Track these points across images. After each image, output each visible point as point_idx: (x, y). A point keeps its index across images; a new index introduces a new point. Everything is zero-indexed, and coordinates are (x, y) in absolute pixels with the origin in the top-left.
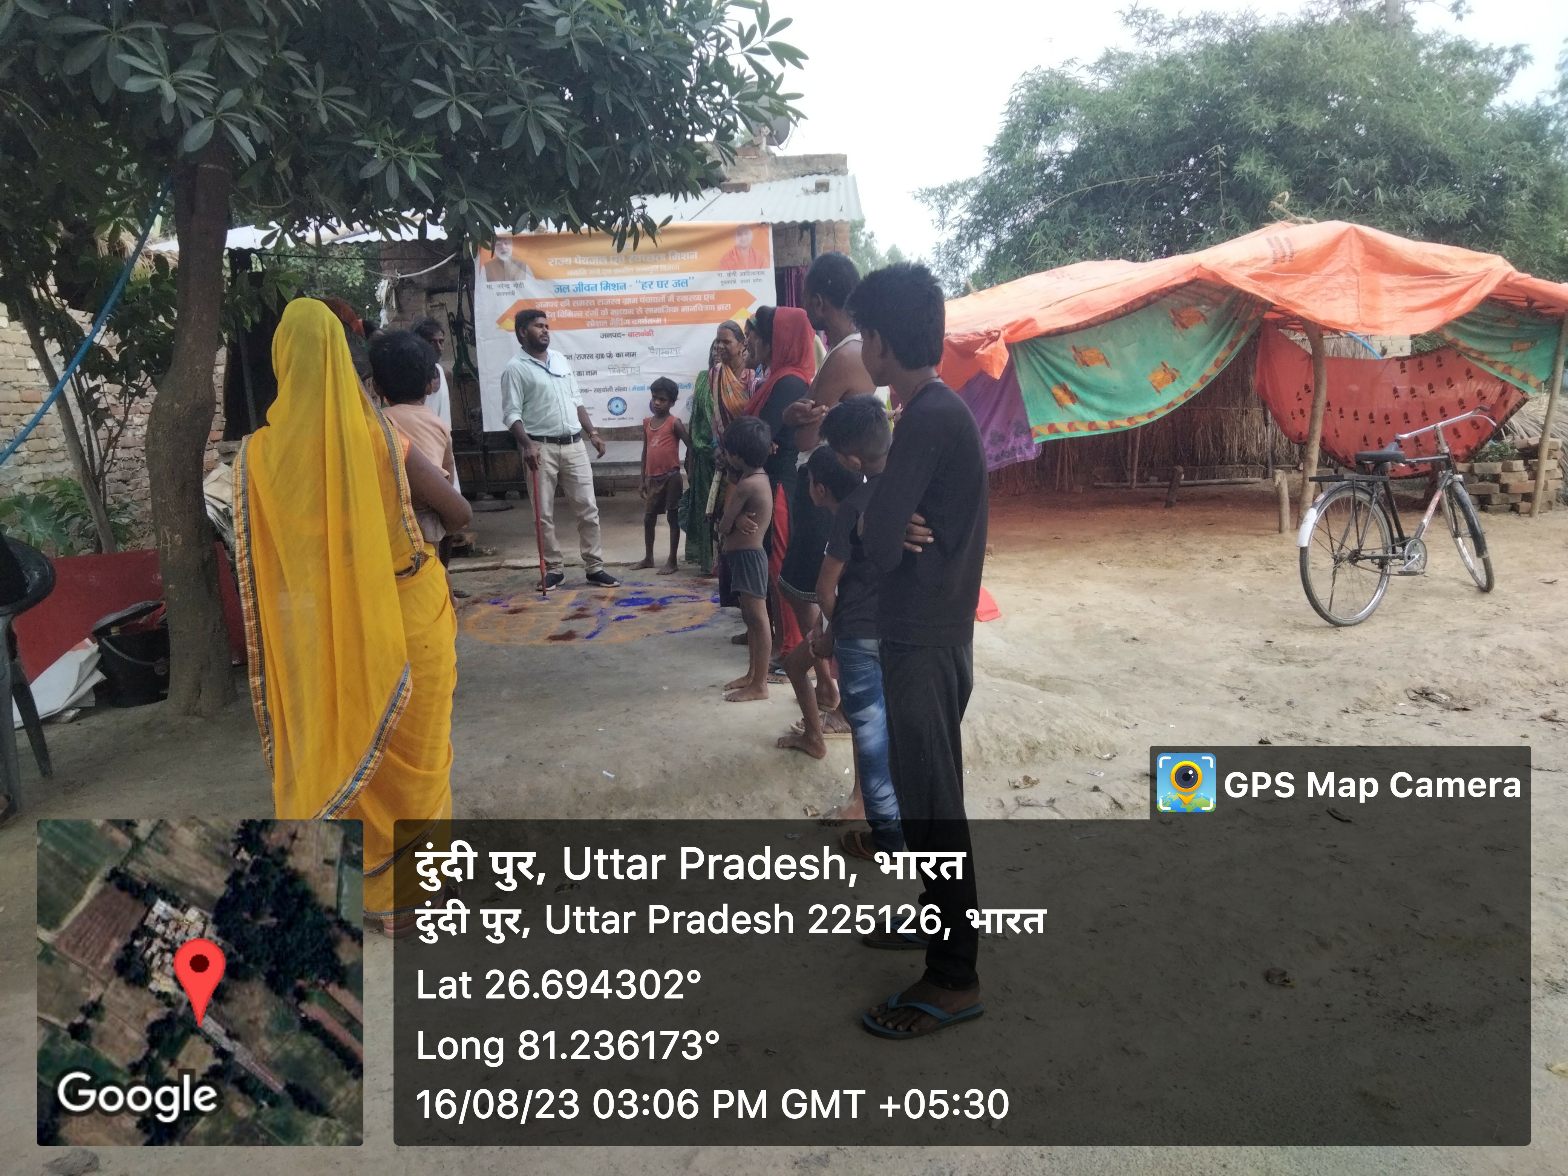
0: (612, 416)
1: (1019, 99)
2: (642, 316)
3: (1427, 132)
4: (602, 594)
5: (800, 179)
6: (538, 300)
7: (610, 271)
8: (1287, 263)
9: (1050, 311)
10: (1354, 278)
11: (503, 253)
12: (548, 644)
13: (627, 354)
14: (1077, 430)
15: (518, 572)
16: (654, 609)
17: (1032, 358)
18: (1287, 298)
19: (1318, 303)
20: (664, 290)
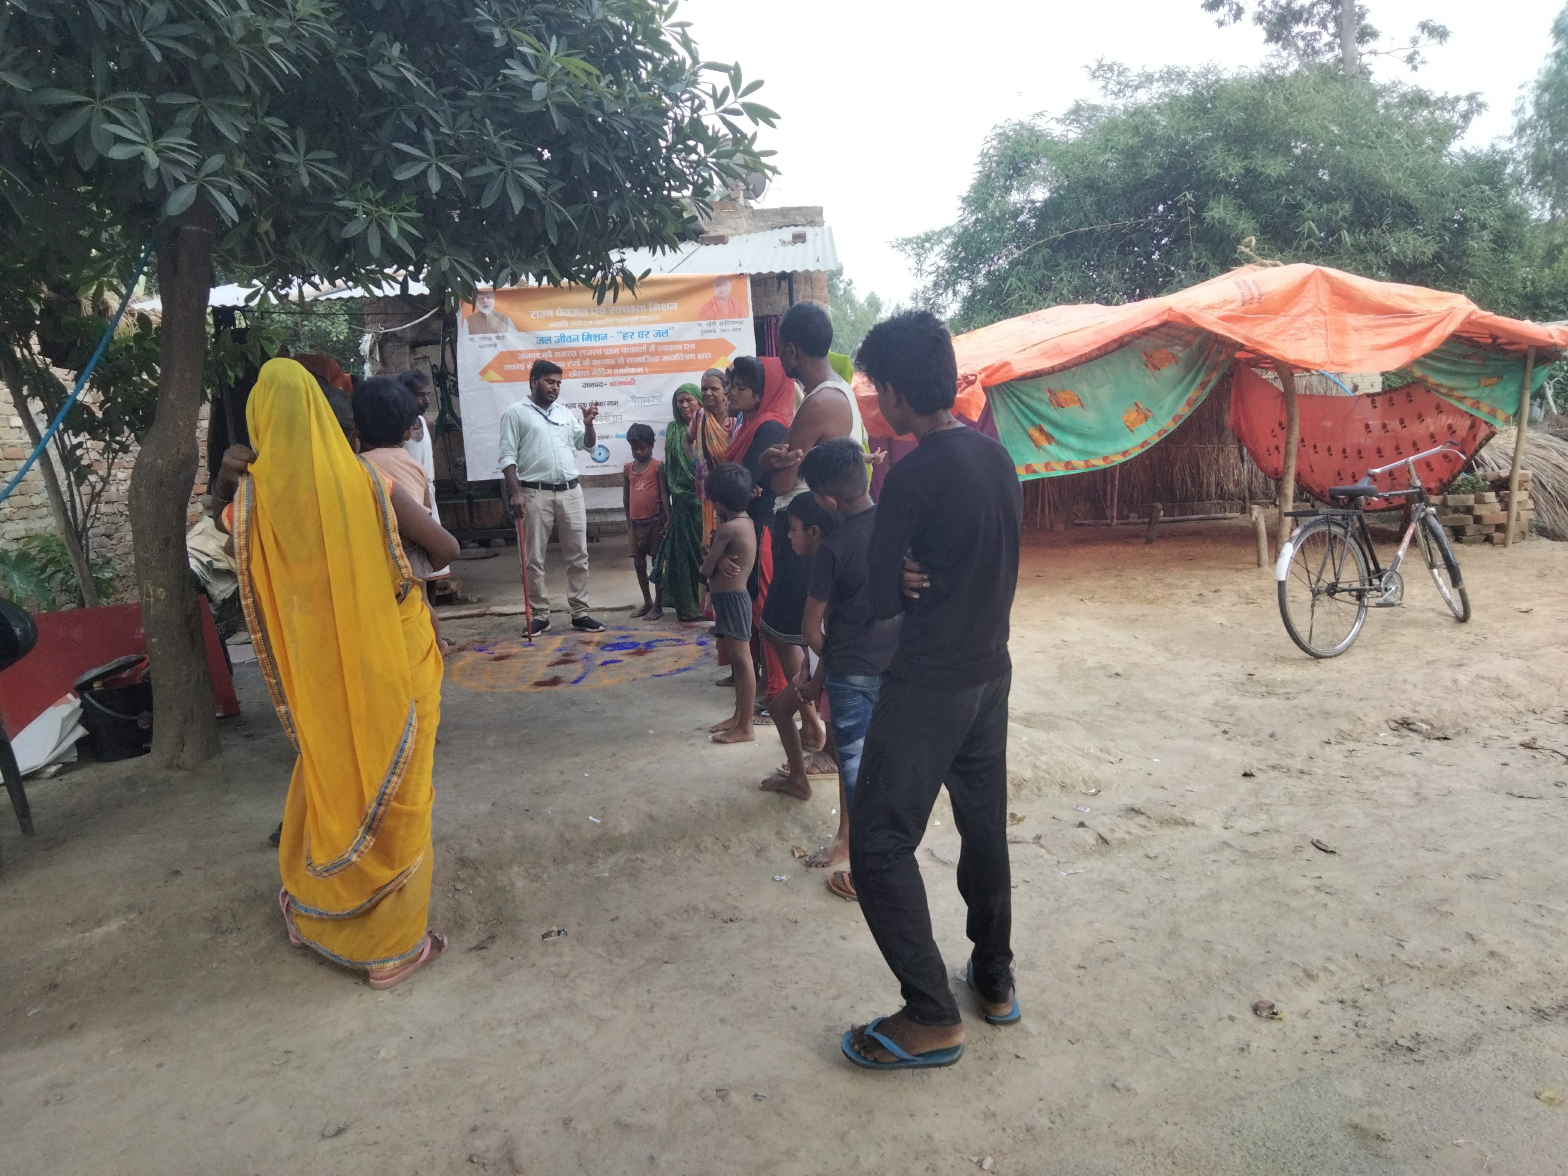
0: (595, 464)
1: (991, 151)
2: (624, 366)
3: (1388, 178)
4: (587, 640)
5: (777, 230)
6: (520, 352)
7: (591, 322)
8: (1256, 305)
9: (1025, 354)
10: (1322, 318)
11: (485, 307)
12: (534, 690)
13: (610, 403)
14: (1053, 470)
15: (503, 619)
16: (640, 653)
17: (1008, 400)
18: (1257, 339)
19: (1287, 343)
20: (644, 340)
